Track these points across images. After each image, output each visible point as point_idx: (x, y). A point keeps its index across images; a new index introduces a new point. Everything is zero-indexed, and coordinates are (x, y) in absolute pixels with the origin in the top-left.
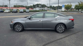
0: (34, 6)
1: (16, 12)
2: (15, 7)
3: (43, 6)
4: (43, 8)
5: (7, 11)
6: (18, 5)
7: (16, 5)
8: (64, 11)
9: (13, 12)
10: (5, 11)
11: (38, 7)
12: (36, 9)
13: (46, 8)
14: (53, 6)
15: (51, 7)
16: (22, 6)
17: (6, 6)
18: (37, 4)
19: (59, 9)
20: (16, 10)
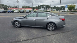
0: (39, 7)
1: (23, 12)
2: (23, 7)
3: (48, 7)
4: (47, 9)
5: (16, 11)
6: (25, 6)
7: (24, 6)
8: (67, 11)
9: (20, 13)
10: (14, 12)
11: (43, 7)
12: (40, 10)
13: (49, 9)
14: (57, 7)
15: (55, 8)
16: (29, 7)
17: (16, 7)
18: (42, 5)
19: (63, 9)
20: (23, 11)
